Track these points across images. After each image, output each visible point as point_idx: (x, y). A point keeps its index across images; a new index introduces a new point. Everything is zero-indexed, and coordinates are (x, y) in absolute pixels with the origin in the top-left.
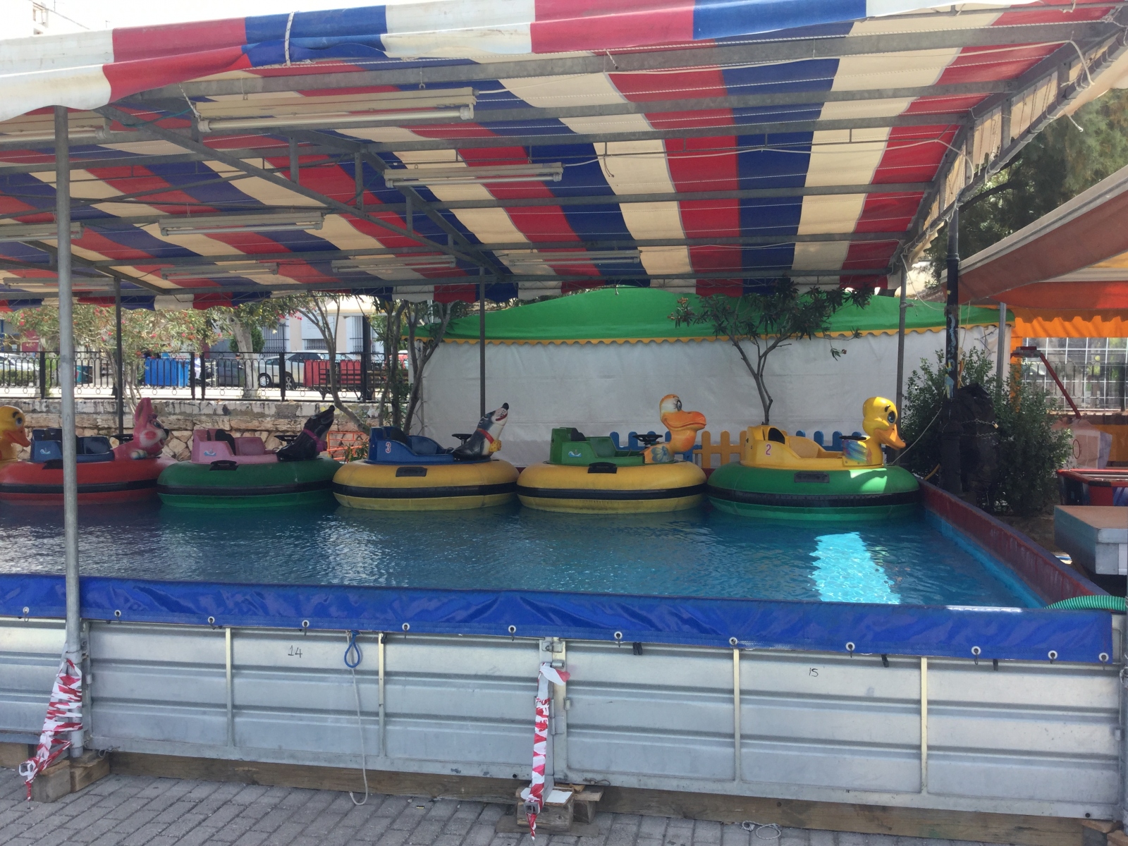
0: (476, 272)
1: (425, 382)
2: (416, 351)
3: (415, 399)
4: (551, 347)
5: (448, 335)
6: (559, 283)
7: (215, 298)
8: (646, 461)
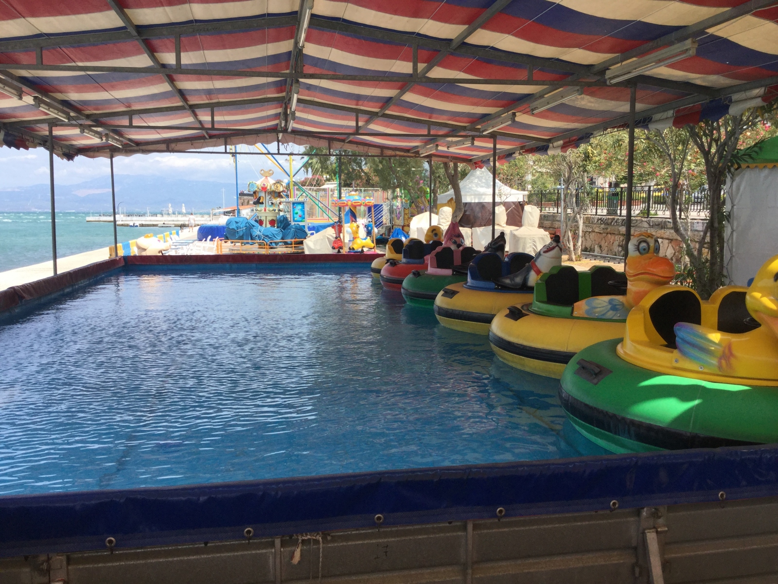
1: (735, 210)
7: (569, 142)
8: (575, 314)
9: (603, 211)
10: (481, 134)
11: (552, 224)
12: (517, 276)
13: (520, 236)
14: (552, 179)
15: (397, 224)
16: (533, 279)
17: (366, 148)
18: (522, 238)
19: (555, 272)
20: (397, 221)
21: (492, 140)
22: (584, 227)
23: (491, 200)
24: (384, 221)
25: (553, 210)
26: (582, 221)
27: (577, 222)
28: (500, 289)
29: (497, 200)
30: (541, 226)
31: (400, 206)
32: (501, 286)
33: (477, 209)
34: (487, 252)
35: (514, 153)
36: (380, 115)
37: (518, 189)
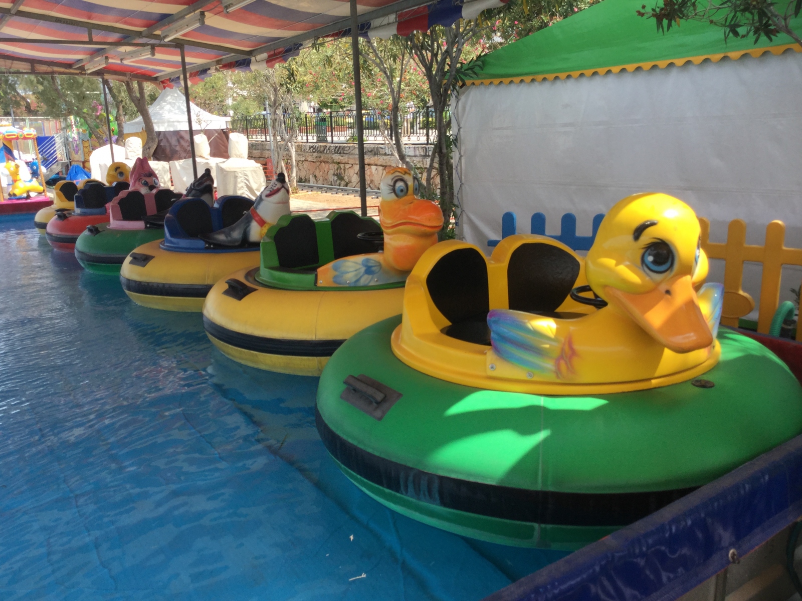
7: (275, 54)
8: (321, 282)
9: (313, 138)
10: (162, 42)
11: (261, 153)
12: (233, 230)
13: (228, 170)
14: (255, 103)
15: (76, 159)
16: (256, 232)
17: (9, 62)
18: (231, 172)
19: (285, 224)
20: (75, 156)
21: (178, 50)
22: (297, 156)
23: (187, 128)
24: (59, 156)
25: (260, 138)
26: (294, 149)
27: (288, 150)
28: (213, 248)
29: (195, 127)
30: (250, 157)
31: (76, 138)
32: (214, 244)
33: (173, 141)
34: (190, 197)
35: (209, 69)
36: (13, 12)
37: (219, 115)
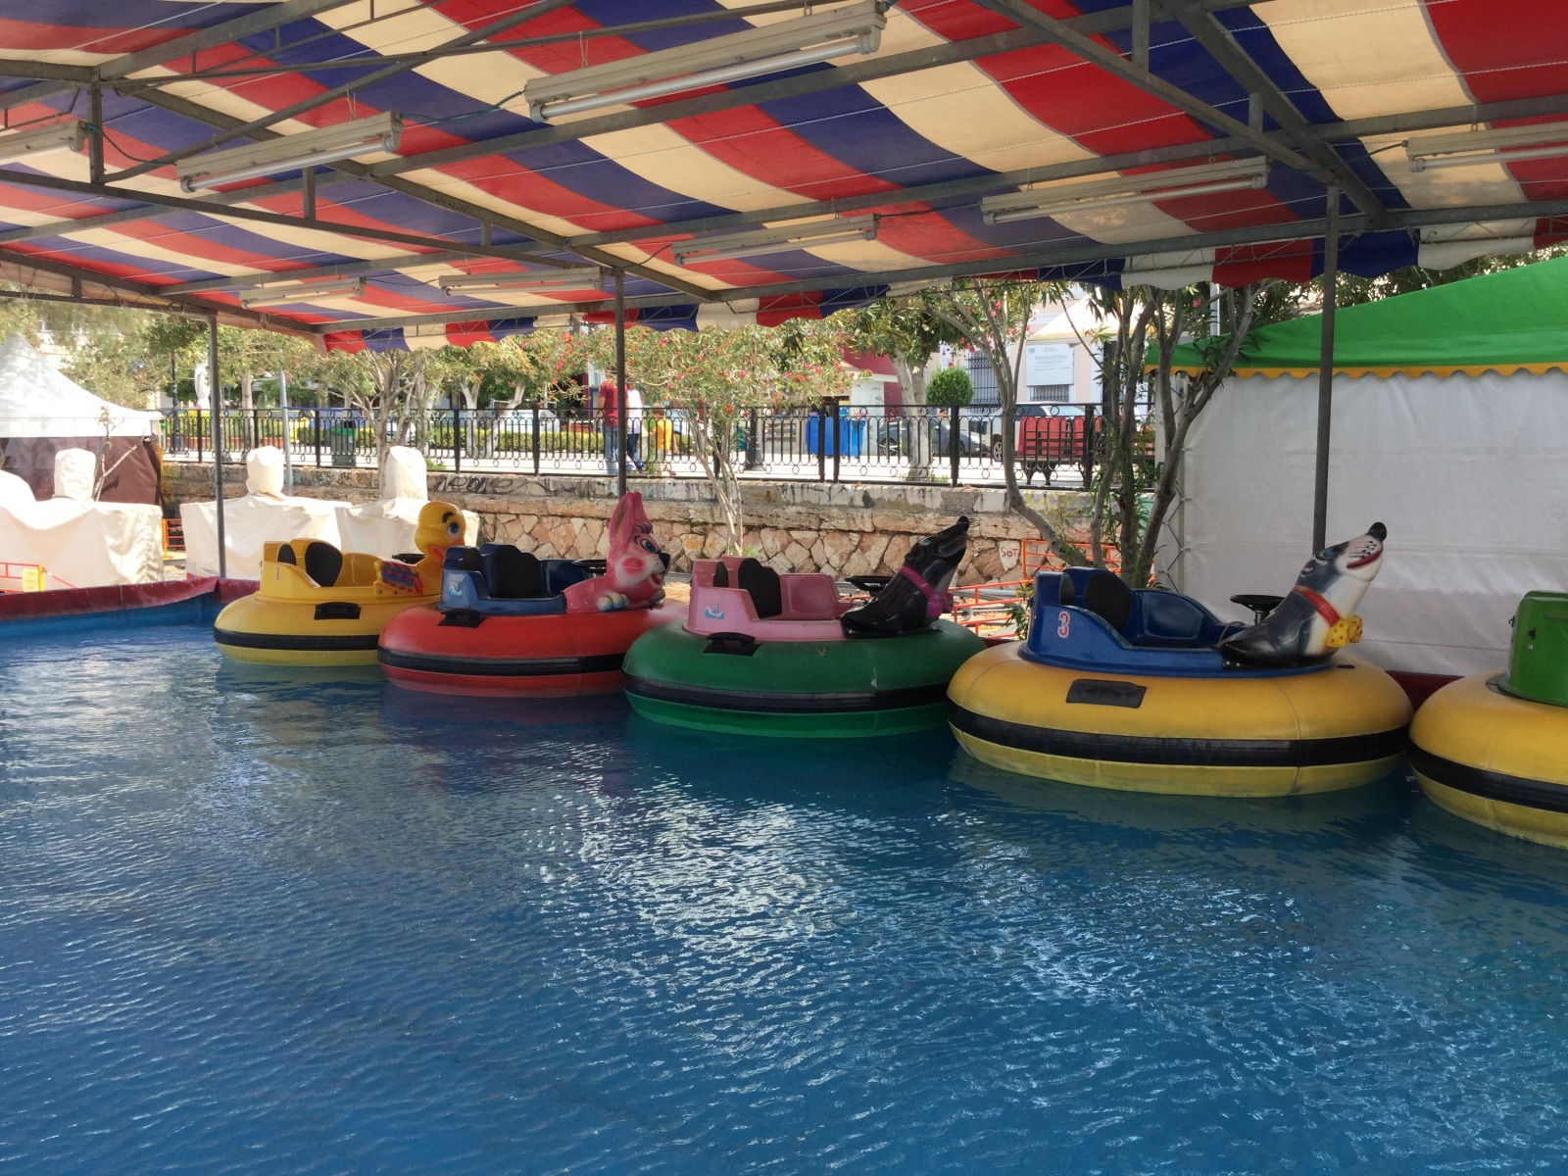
0: (1319, 210)
1: (1189, 459)
2: (1174, 396)
3: (1165, 497)
4: (1488, 383)
5: (1246, 361)
6: (1531, 224)
